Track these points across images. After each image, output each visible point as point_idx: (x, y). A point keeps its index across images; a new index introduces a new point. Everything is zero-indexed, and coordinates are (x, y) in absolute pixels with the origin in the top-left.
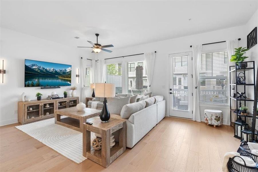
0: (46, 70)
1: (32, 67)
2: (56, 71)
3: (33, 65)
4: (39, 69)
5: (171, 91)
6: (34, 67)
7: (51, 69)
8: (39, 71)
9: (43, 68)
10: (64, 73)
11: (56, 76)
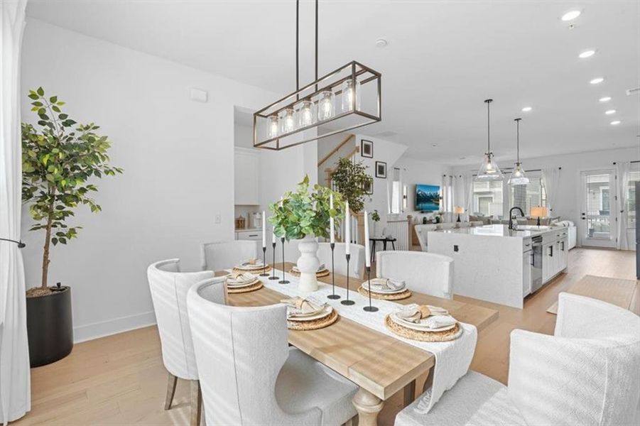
0: (426, 194)
2: (431, 195)
3: (419, 191)
5: (584, 216)
7: (428, 192)
8: (423, 196)
9: (424, 193)
10: (436, 196)
11: (432, 200)
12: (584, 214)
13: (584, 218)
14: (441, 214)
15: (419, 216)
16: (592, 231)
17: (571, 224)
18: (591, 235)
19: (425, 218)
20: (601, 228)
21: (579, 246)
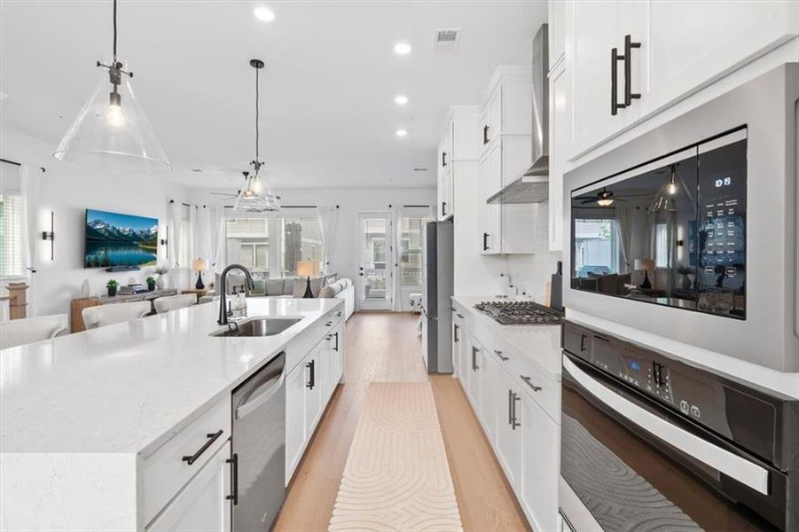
0: (118, 231)
1: (95, 225)
2: (134, 234)
3: (97, 222)
4: (107, 230)
5: (361, 271)
6: (98, 227)
7: (125, 229)
8: (107, 234)
9: (114, 228)
10: (147, 236)
11: (135, 243)
12: (362, 269)
13: (362, 274)
14: (160, 272)
15: (97, 280)
16: (368, 288)
17: (350, 283)
18: (367, 295)
19: (112, 283)
20: (376, 284)
21: (358, 312)
